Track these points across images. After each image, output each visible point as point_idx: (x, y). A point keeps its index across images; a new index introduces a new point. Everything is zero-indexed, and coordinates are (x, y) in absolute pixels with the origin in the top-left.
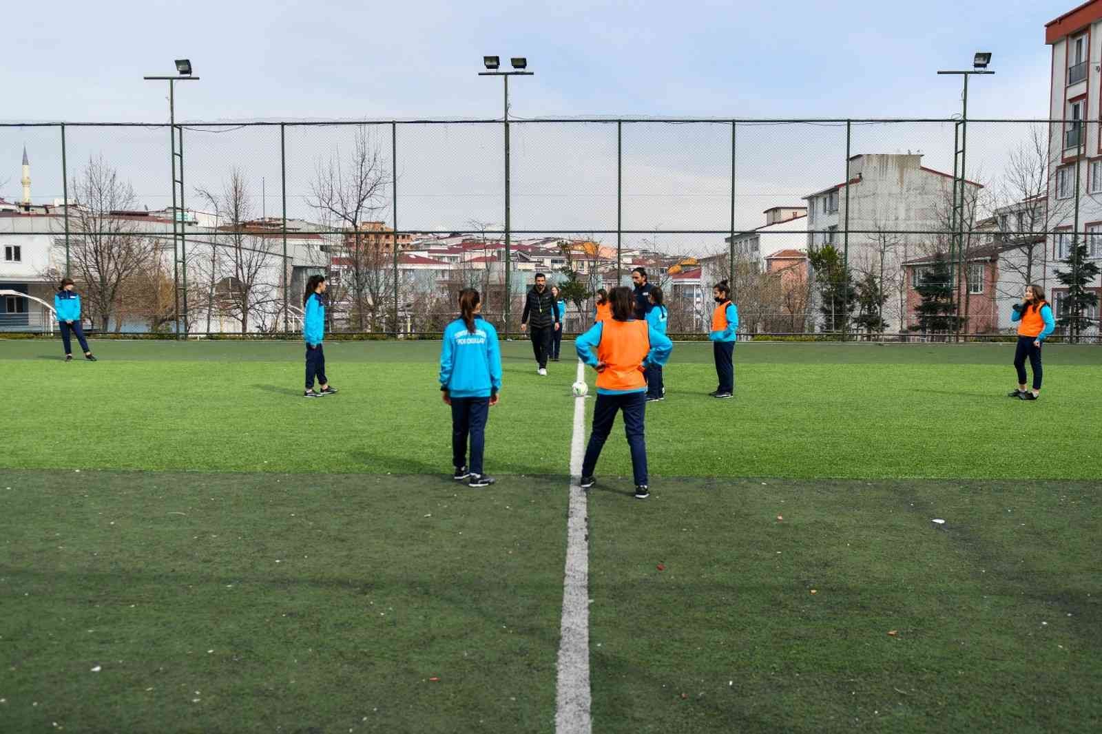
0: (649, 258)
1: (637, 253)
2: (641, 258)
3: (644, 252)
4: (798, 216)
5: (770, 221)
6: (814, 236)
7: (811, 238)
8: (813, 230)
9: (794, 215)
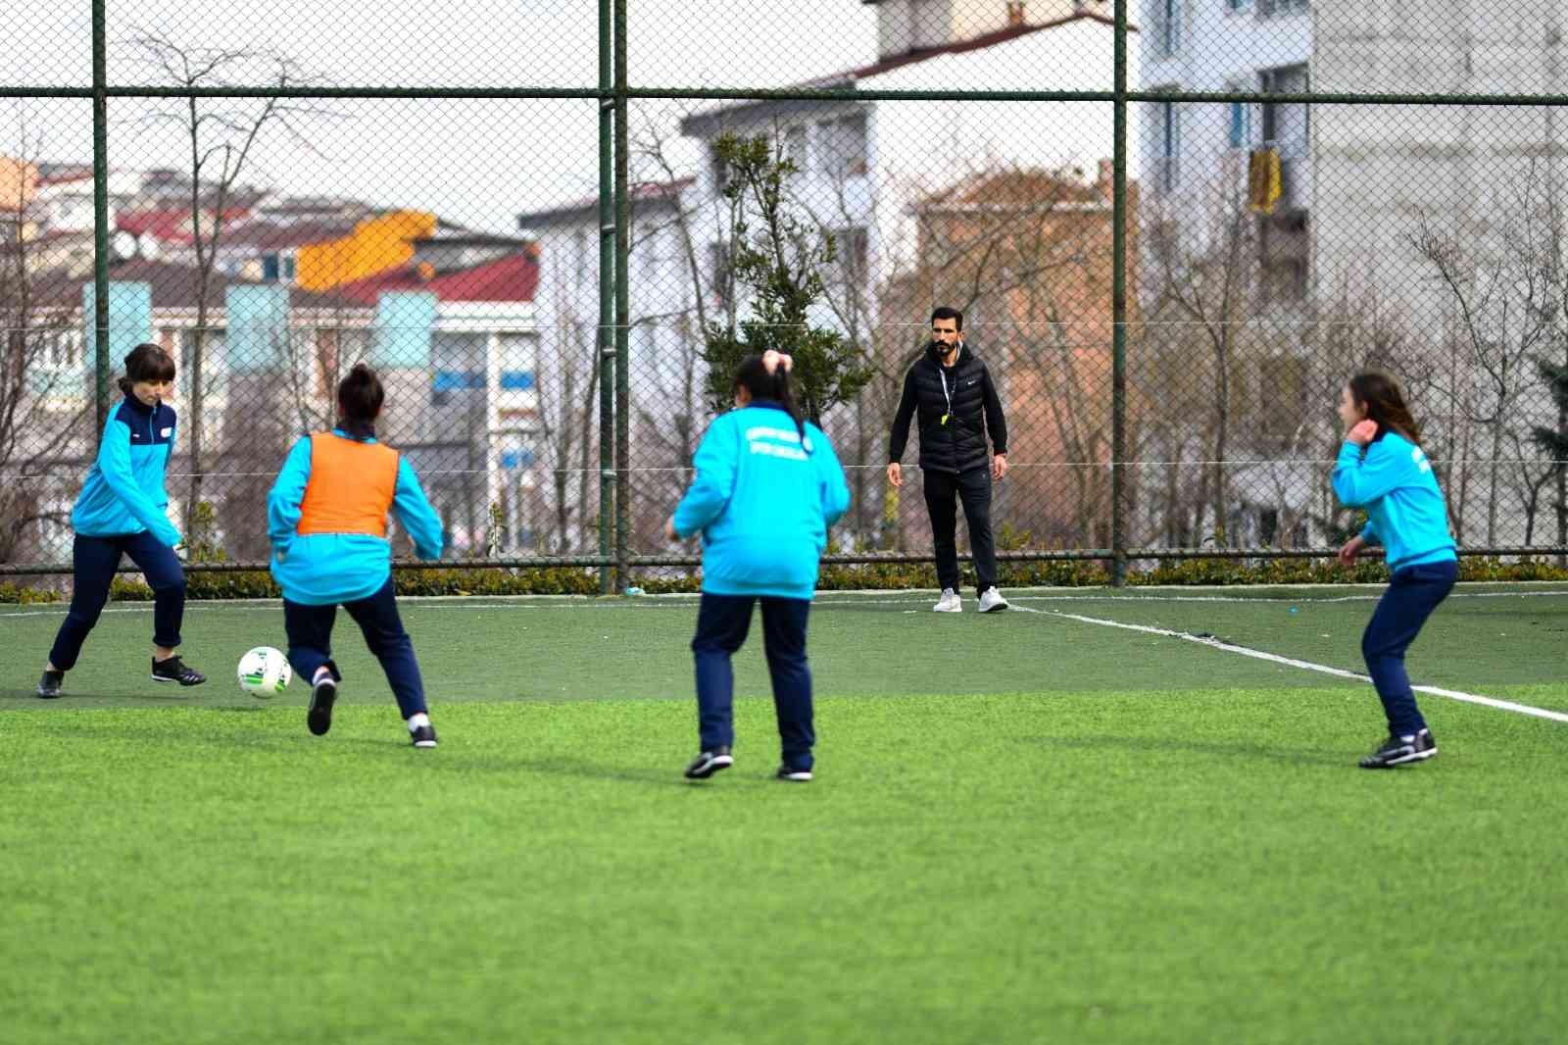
4: (1031, 19)
5: (900, 44)
6: (1184, 116)
7: (1163, 122)
8: (1176, 87)
9: (1012, 15)
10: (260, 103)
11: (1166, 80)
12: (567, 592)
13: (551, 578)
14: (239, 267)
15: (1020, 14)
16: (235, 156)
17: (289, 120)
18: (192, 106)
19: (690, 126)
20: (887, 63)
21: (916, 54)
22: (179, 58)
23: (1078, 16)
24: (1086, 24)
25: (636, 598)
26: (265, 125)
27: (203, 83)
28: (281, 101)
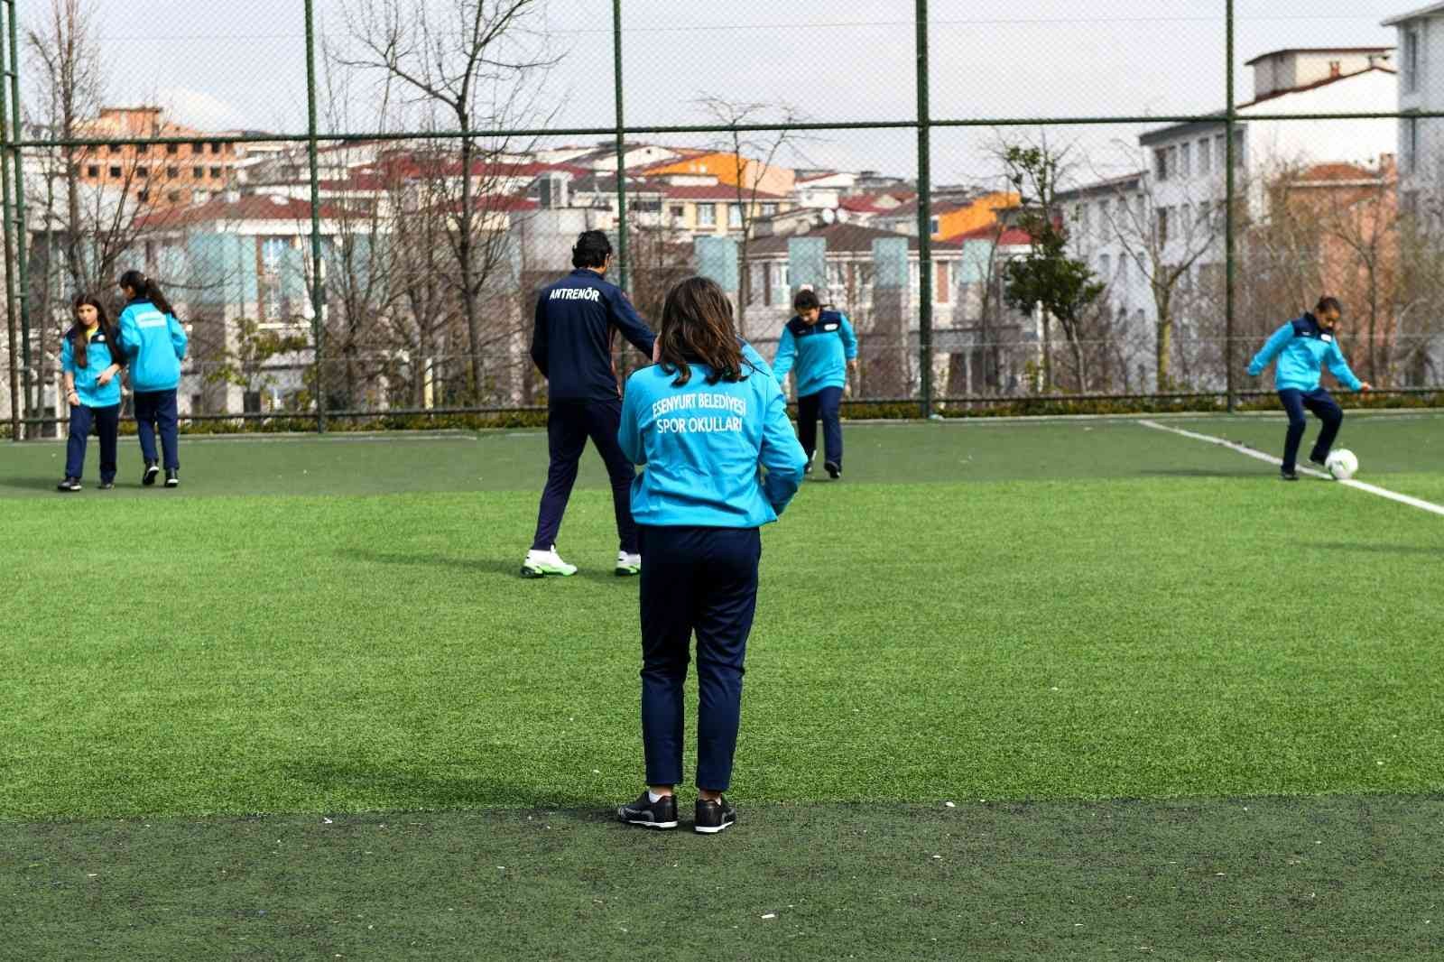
0: (880, 192)
1: (846, 180)
2: (859, 192)
3: (866, 176)
4: (1343, 72)
5: (1268, 88)
6: (1423, 127)
7: (1410, 131)
8: (1417, 109)
9: (1333, 69)
10: (777, 133)
11: (1415, 106)
12: (905, 417)
13: (896, 410)
14: (892, 227)
15: (1337, 70)
16: (762, 166)
17: (793, 143)
18: (735, 136)
19: (1145, 139)
20: (1260, 98)
21: (1275, 94)
22: (727, 109)
23: (1372, 68)
24: (1376, 72)
25: (937, 421)
26: (779, 147)
27: (741, 122)
28: (789, 132)
